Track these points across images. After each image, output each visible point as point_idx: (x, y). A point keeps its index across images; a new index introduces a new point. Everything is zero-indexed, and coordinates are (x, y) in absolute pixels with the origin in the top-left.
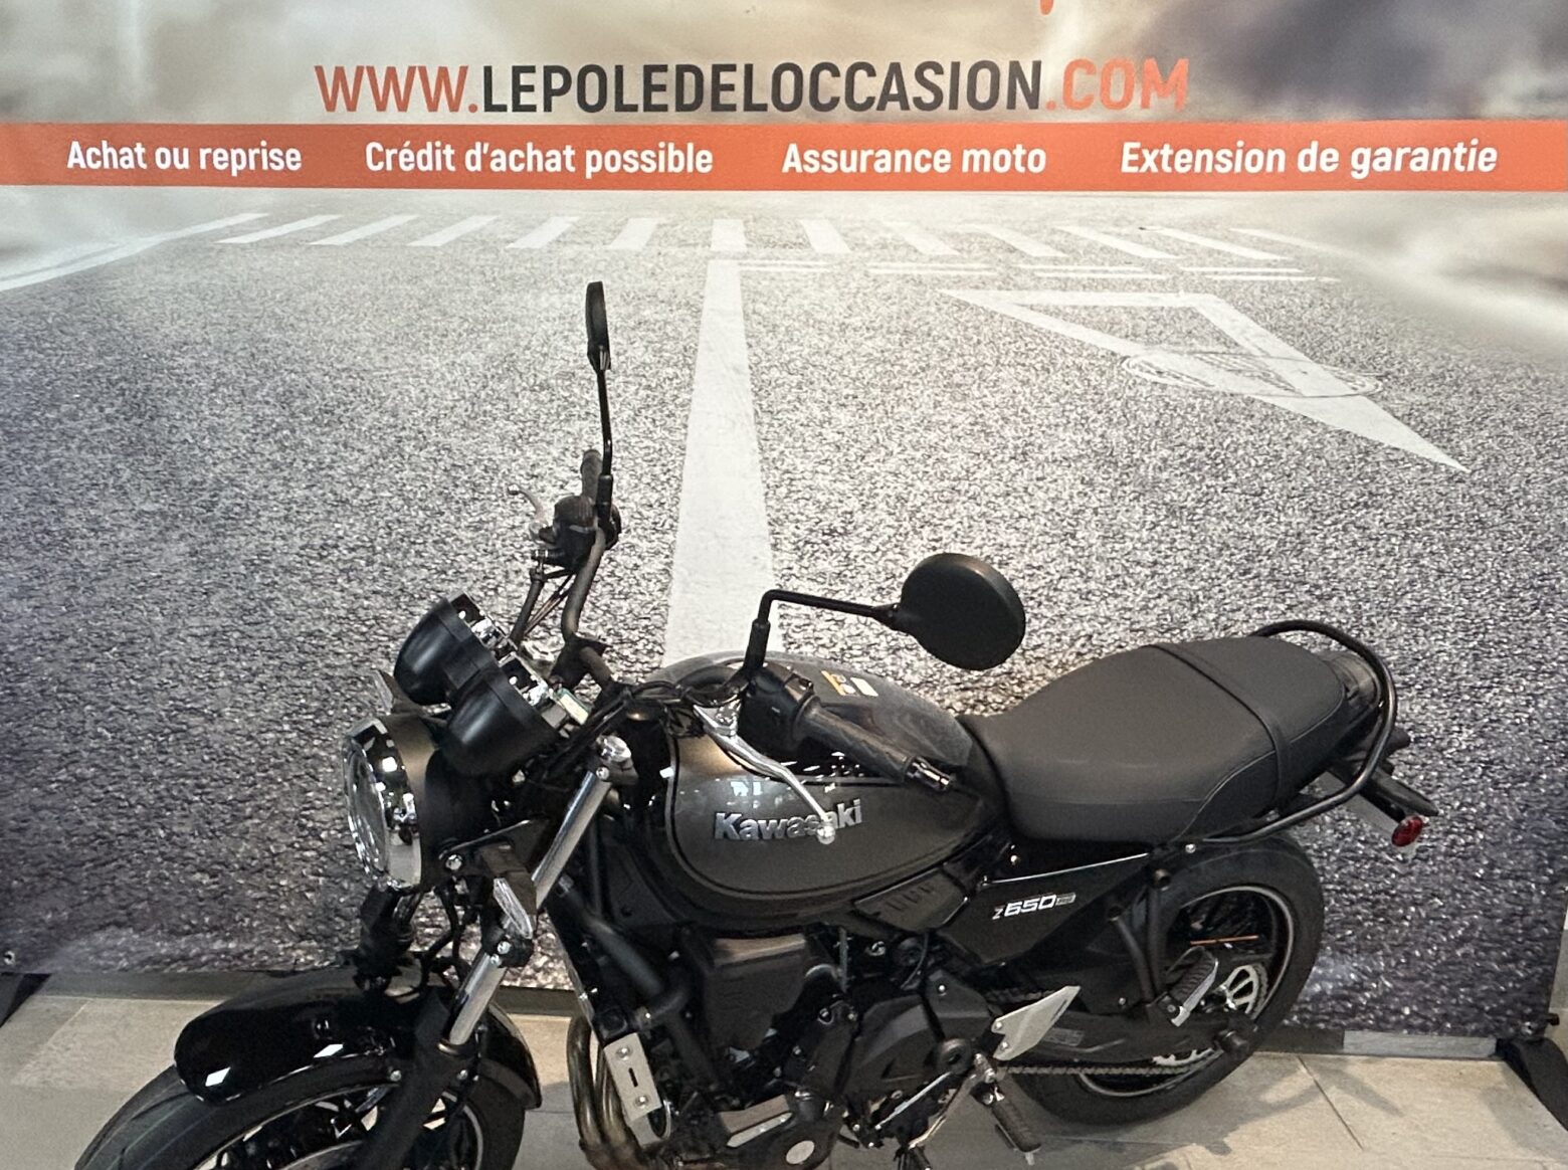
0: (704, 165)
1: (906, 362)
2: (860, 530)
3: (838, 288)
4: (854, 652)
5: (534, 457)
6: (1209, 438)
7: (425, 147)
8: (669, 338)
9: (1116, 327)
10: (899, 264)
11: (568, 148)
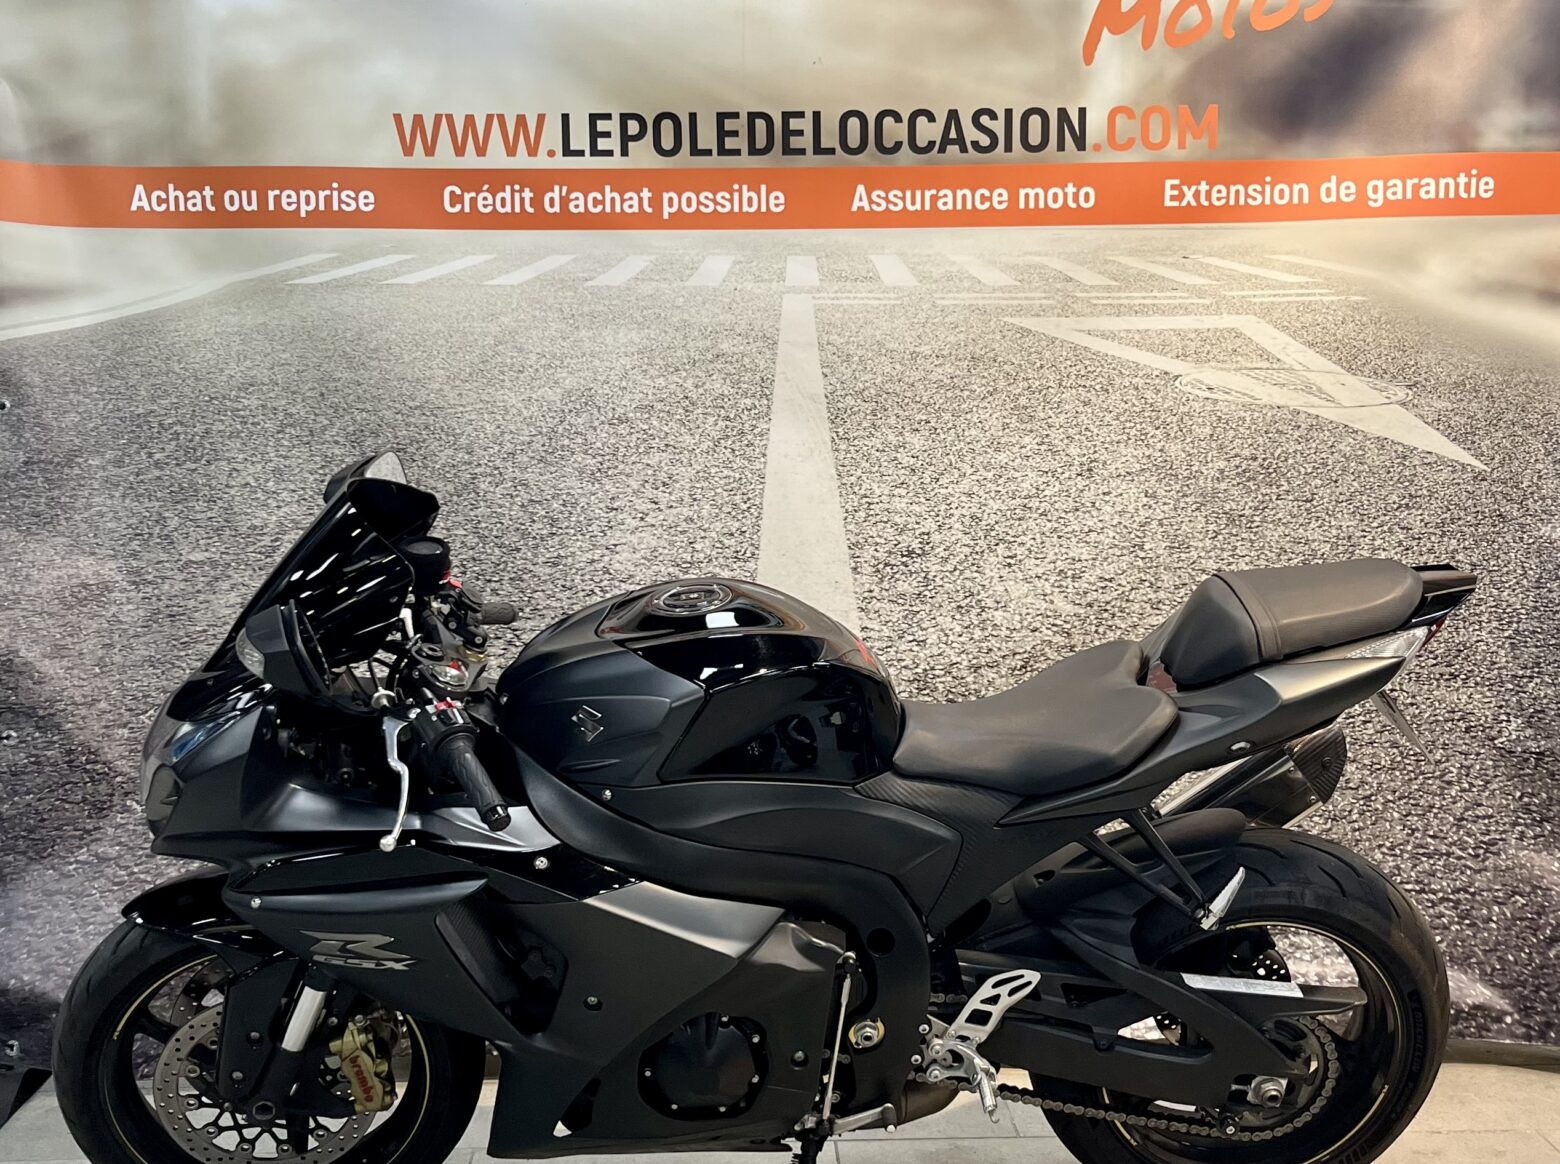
0: (777, 205)
1: (975, 387)
2: (937, 550)
3: (908, 318)
4: (937, 672)
5: (613, 490)
6: (1261, 449)
7: (504, 191)
8: (746, 370)
9: (1167, 349)
10: (964, 295)
11: (645, 190)
